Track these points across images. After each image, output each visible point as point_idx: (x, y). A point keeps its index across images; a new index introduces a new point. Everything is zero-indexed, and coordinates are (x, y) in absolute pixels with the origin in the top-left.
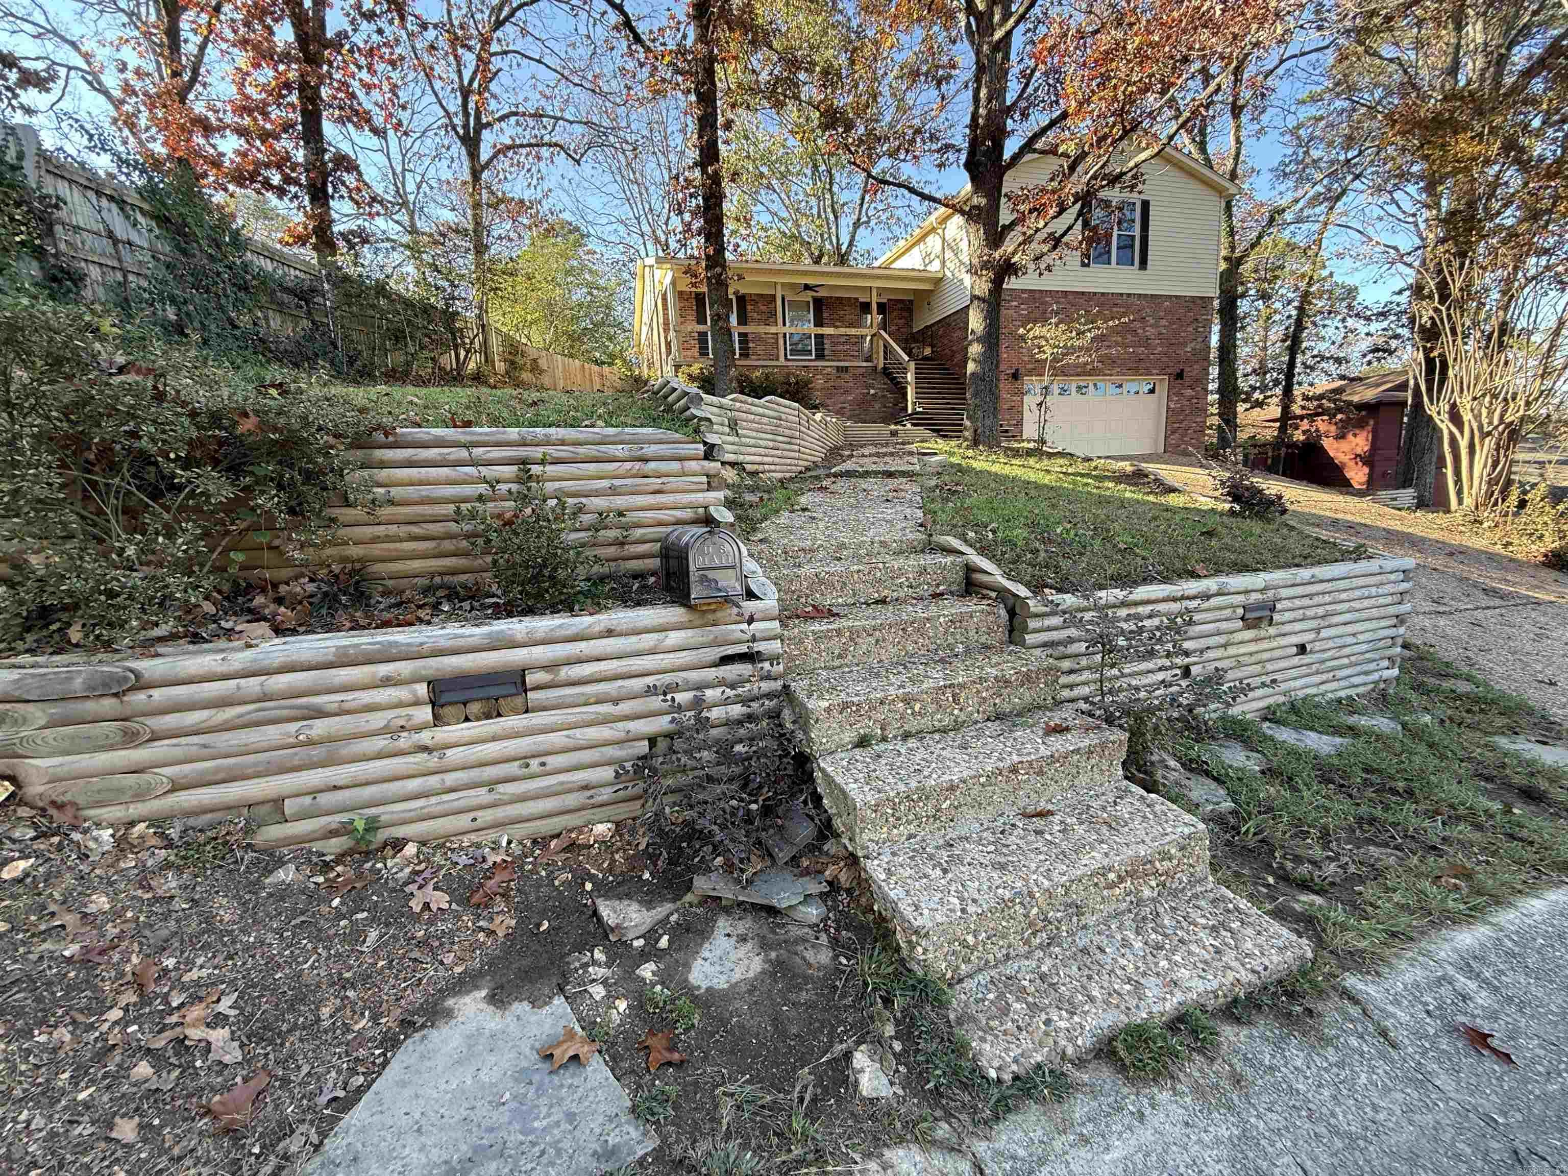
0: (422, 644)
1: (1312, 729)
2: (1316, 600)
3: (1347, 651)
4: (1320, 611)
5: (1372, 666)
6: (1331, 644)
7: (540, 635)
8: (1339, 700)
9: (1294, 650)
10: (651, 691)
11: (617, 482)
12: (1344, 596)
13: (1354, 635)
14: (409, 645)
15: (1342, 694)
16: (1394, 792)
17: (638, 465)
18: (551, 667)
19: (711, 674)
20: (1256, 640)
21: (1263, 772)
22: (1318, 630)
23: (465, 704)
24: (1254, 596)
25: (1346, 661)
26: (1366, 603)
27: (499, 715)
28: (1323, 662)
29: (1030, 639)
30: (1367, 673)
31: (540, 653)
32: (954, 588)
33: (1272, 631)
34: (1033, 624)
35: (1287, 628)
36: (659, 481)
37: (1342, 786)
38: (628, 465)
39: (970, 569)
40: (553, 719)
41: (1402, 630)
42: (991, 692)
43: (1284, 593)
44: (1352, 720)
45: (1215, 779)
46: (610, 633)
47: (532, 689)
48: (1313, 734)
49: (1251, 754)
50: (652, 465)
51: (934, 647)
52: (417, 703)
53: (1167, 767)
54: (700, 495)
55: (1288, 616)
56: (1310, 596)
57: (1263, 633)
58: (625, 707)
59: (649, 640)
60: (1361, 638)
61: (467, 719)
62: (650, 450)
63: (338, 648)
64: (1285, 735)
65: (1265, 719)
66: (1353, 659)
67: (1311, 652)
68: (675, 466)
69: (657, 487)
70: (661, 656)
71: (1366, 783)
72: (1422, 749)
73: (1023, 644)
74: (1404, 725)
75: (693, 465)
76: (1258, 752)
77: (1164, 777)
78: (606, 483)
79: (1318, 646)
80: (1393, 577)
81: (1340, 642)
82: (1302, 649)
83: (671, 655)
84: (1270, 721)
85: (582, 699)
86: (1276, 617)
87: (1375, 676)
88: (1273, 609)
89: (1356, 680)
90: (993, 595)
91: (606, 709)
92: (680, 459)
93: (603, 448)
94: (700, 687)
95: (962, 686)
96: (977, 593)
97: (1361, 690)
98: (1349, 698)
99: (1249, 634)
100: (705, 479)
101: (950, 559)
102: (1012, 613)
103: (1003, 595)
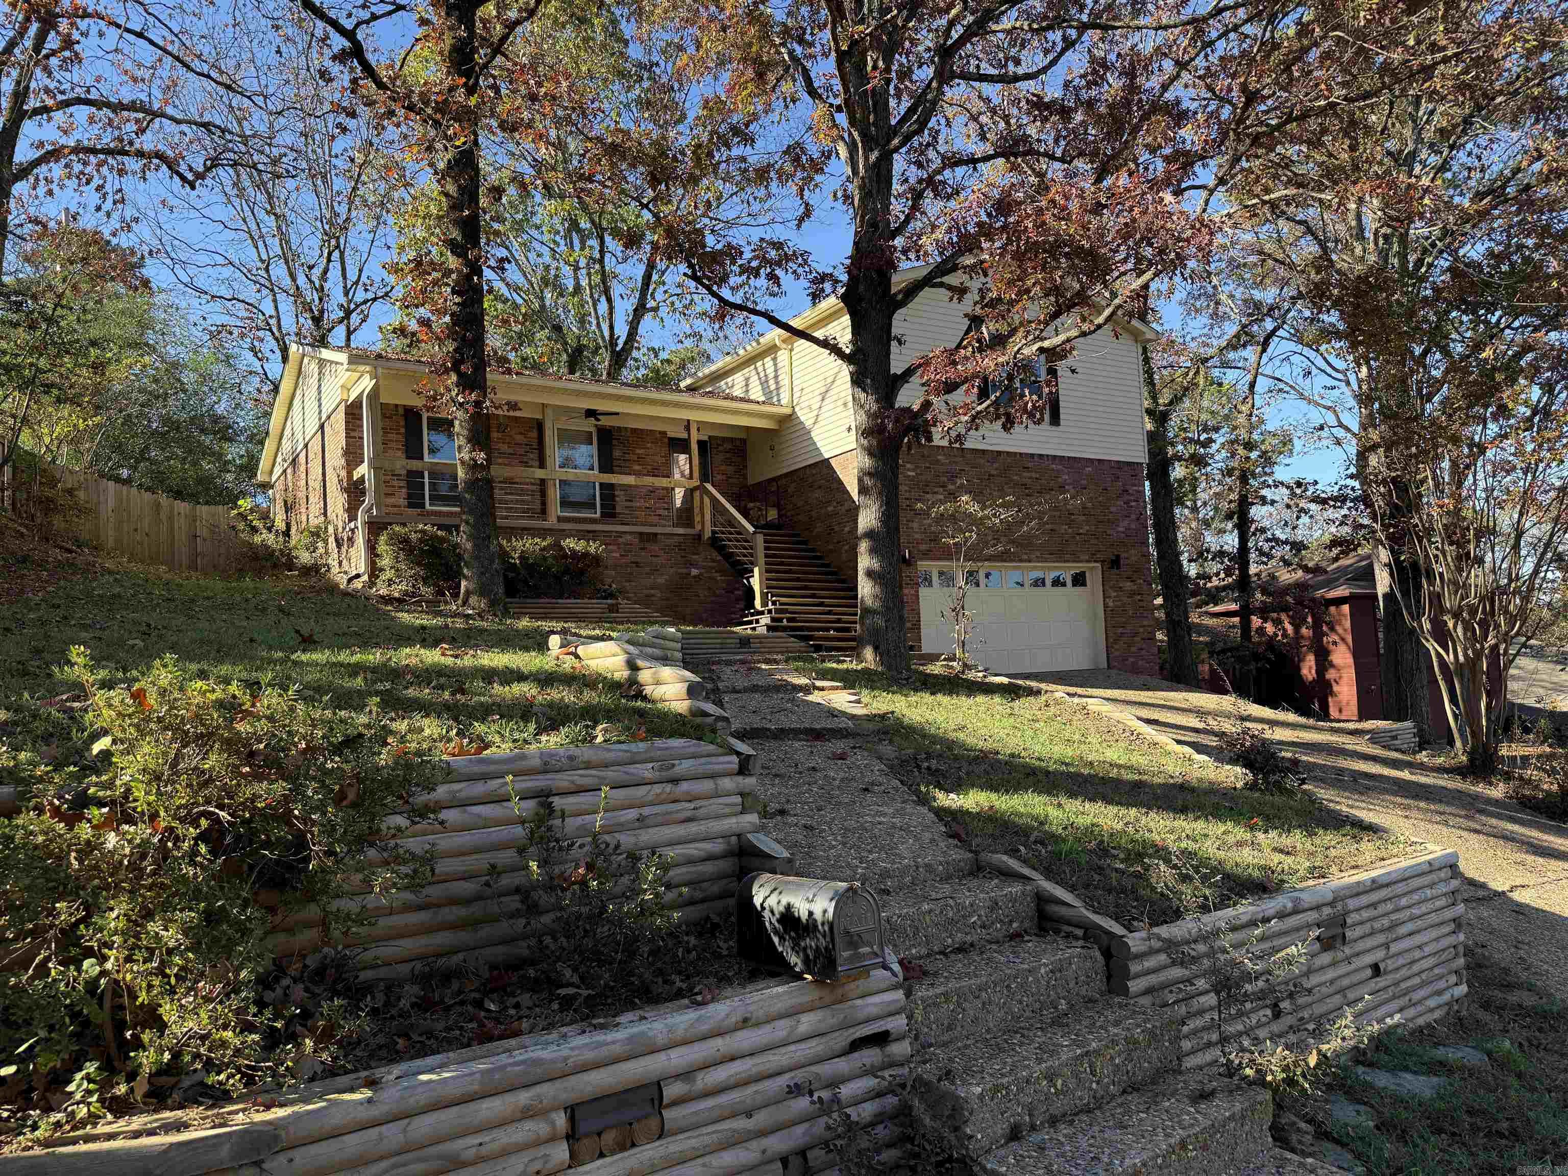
0: (566, 1059)
1: (1406, 1069)
2: (1382, 909)
3: (1416, 968)
4: (1386, 922)
5: (1442, 984)
6: (1401, 961)
7: (680, 1033)
8: (1420, 1030)
9: (1369, 972)
10: (795, 1090)
11: (646, 811)
12: (1404, 902)
13: (1420, 947)
14: (553, 1061)
15: (1421, 1021)
16: (1501, 1135)
17: (668, 788)
18: (686, 1075)
19: (842, 1065)
20: (1334, 964)
21: (1377, 1127)
22: (1387, 946)
23: (599, 1134)
24: (1327, 911)
25: (1417, 980)
26: (1424, 908)
27: (633, 1145)
28: (1397, 984)
29: (1134, 986)
30: (1439, 993)
31: (678, 1058)
32: (1027, 924)
33: (1348, 951)
34: (1135, 968)
35: (1361, 946)
36: (692, 805)
37: (1454, 1134)
38: (657, 789)
39: (1042, 899)
40: (693, 1142)
41: (1461, 937)
42: (1123, 1056)
43: (1352, 904)
44: (1440, 1053)
45: (1337, 1142)
46: (745, 1023)
47: (669, 1106)
48: (1409, 1076)
49: (1362, 1108)
50: (685, 786)
51: (1037, 1005)
52: (552, 1139)
53: (1299, 1130)
54: (734, 820)
55: (1358, 931)
56: (1374, 905)
57: (1340, 955)
58: (761, 1119)
59: (781, 1029)
60: (1428, 950)
61: (602, 1155)
62: (684, 767)
63: (482, 1072)
64: (1382, 1079)
65: (1358, 1062)
66: (1424, 976)
67: (1386, 973)
68: (706, 786)
69: (689, 814)
70: (792, 1048)
71: (1475, 1129)
72: (1513, 1081)
73: (1125, 992)
74: (1489, 1054)
75: (727, 783)
76: (1365, 1104)
77: (1300, 1142)
78: (632, 814)
79: (1391, 964)
80: (1442, 874)
81: (1408, 957)
82: (1376, 970)
83: (803, 1046)
84: (1362, 1063)
85: (715, 1114)
86: (1349, 934)
87: (1446, 997)
88: (1344, 925)
89: (1432, 1003)
90: (1080, 932)
91: (741, 1124)
92: (713, 776)
93: (632, 769)
94: (834, 1083)
95: (1097, 1052)
96: (1057, 932)
97: (1437, 1015)
98: (1429, 1025)
99: (1326, 958)
100: (738, 799)
101: (1015, 889)
102: (1107, 954)
103: (1091, 933)
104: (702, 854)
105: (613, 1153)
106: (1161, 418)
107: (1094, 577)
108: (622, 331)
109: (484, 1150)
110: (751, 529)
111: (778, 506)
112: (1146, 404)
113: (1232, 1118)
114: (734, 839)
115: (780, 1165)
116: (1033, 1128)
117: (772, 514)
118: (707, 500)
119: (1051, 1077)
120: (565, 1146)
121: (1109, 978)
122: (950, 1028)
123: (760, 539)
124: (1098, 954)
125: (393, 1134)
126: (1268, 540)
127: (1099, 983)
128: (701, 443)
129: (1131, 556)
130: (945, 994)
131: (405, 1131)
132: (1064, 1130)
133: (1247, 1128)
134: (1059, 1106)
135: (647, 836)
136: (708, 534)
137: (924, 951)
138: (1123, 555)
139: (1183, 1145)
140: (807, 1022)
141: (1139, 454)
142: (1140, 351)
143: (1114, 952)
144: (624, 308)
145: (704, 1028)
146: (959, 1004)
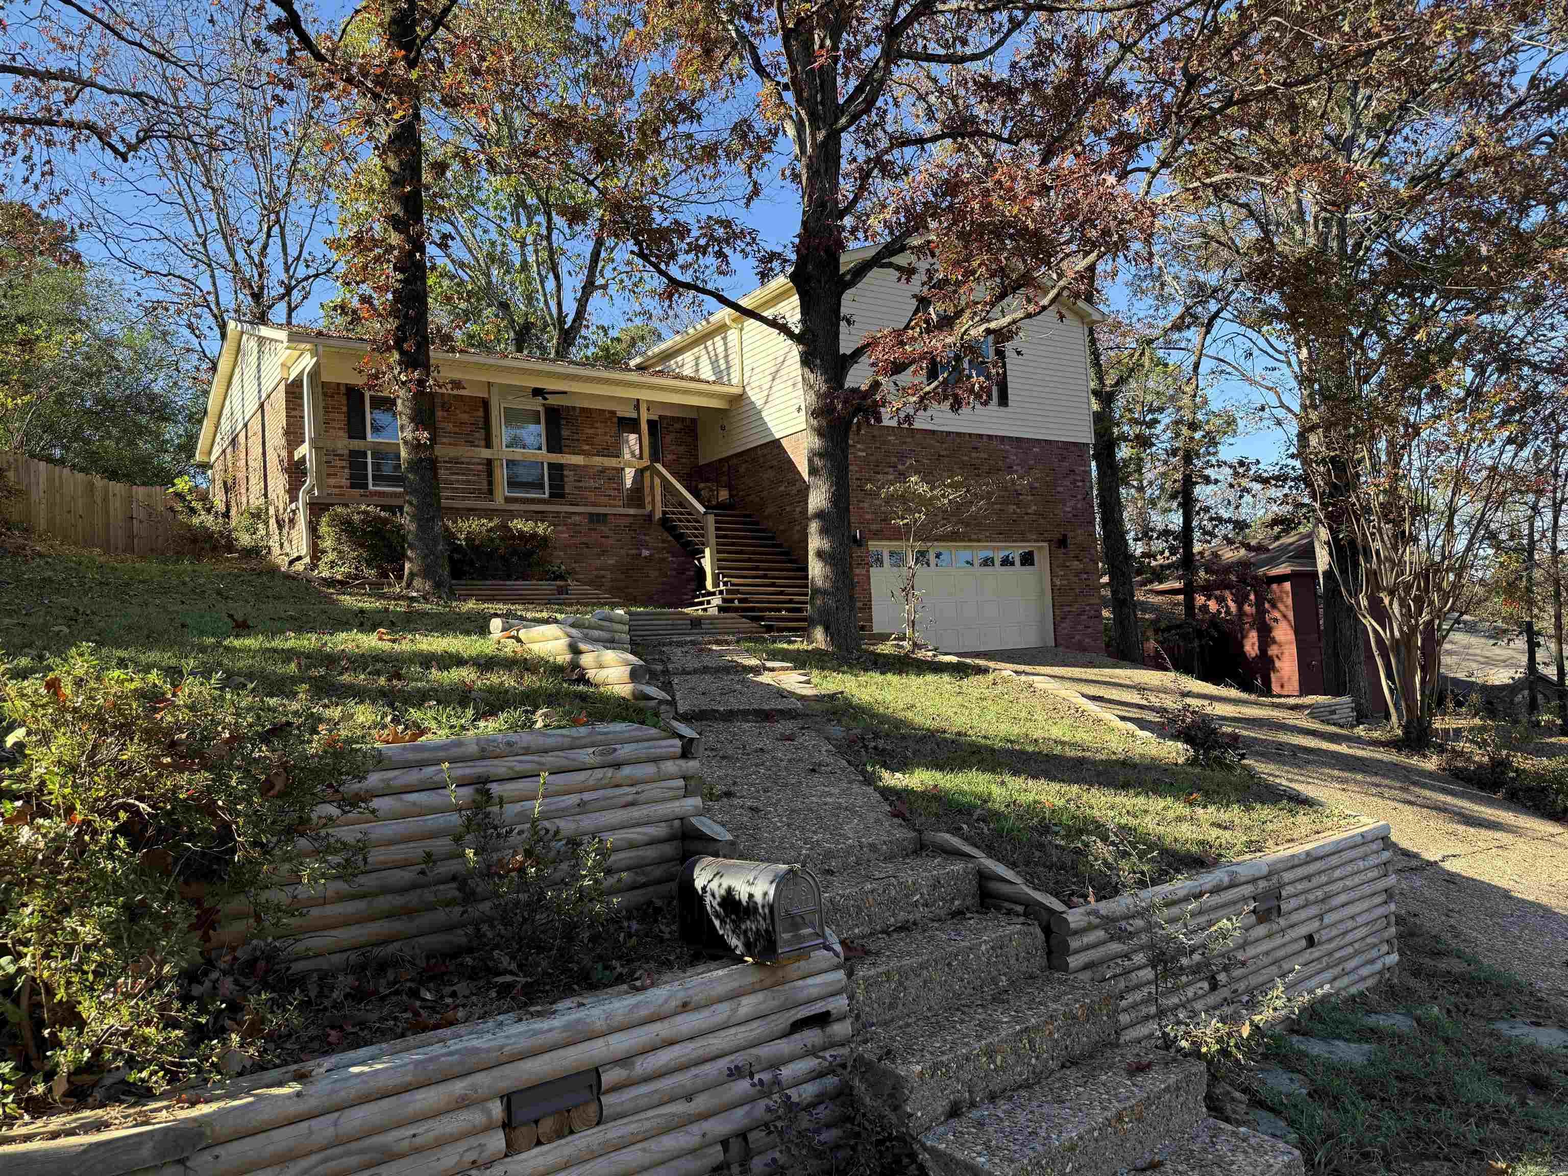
0: (501, 1047)
1: (1339, 1037)
2: (1315, 881)
3: (1349, 938)
4: (1319, 894)
5: (1374, 953)
6: (1334, 932)
7: (618, 1019)
8: (1353, 998)
9: (1304, 943)
10: (735, 1073)
11: (586, 796)
12: (1337, 873)
13: (1352, 918)
14: (488, 1050)
15: (1353, 990)
16: (1427, 1099)
17: (610, 772)
18: (625, 1061)
19: (784, 1047)
20: (1269, 936)
21: (1310, 1095)
22: (1321, 917)
23: (536, 1122)
24: (1262, 884)
25: (1350, 950)
26: (1357, 880)
27: (572, 1132)
28: (1330, 954)
29: (1074, 962)
30: (1372, 961)
31: (620, 1043)
32: (969, 902)
33: (1282, 922)
34: (1074, 944)
35: (1295, 917)
36: (633, 790)
37: (1383, 1100)
38: (599, 773)
39: (983, 877)
40: (633, 1128)
41: (1393, 907)
42: (1062, 1031)
43: (1287, 876)
44: (1372, 1020)
45: (1271, 1110)
46: (685, 1007)
47: (608, 1091)
48: (1341, 1044)
49: (1294, 1076)
50: (627, 771)
51: (978, 983)
52: (487, 1128)
53: (1233, 1099)
54: (677, 803)
55: (1294, 903)
56: (1308, 878)
57: (1275, 927)
58: (701, 1103)
59: (723, 1011)
60: (1360, 920)
61: (539, 1143)
62: (625, 751)
63: (417, 1063)
64: (1316, 1048)
65: (1292, 1031)
66: (1356, 946)
67: (1320, 943)
68: (649, 770)
69: (630, 798)
70: (733, 1031)
71: (1403, 1094)
72: (1442, 1048)
73: (1065, 968)
74: (1418, 1020)
75: (670, 767)
76: (1299, 1072)
77: (1235, 1112)
78: (574, 799)
79: (1325, 935)
80: (1374, 847)
81: (1342, 927)
82: (1311, 941)
83: (742, 1029)
84: (1297, 1032)
85: (656, 1098)
86: (1284, 907)
87: (1378, 966)
88: (1279, 897)
89: (1364, 971)
91: (679, 1108)
92: (655, 760)
93: (572, 754)
94: (775, 1065)
95: (1037, 1028)
96: (998, 908)
97: (1370, 983)
98: (1361, 994)
99: (1261, 930)
100: (681, 783)
101: (958, 867)
102: (1047, 931)
104: (646, 838)
105: (550, 1141)
106: (1106, 398)
107: (1042, 558)
108: (570, 308)
109: (418, 1141)
110: (702, 509)
111: (730, 487)
112: (1092, 385)
113: (1167, 1089)
114: (677, 823)
115: (719, 1147)
116: (973, 1105)
117: (724, 495)
118: (657, 481)
119: (990, 1053)
120: (501, 1135)
121: (1049, 953)
122: (892, 1006)
123: (711, 519)
124: (1038, 931)
125: (323, 1129)
126: (1211, 519)
127: (1040, 960)
128: (650, 422)
129: (1078, 536)
130: (888, 974)
131: (335, 1124)
132: (1003, 1106)
133: (1181, 1099)
134: (997, 1083)
135: (587, 822)
136: (658, 515)
137: (867, 930)
138: (1070, 534)
139: (1119, 1118)
140: (748, 1005)
141: (1086, 435)
142: (1087, 332)
143: (1055, 929)
144: (572, 284)
145: (644, 1012)
146: (901, 984)
